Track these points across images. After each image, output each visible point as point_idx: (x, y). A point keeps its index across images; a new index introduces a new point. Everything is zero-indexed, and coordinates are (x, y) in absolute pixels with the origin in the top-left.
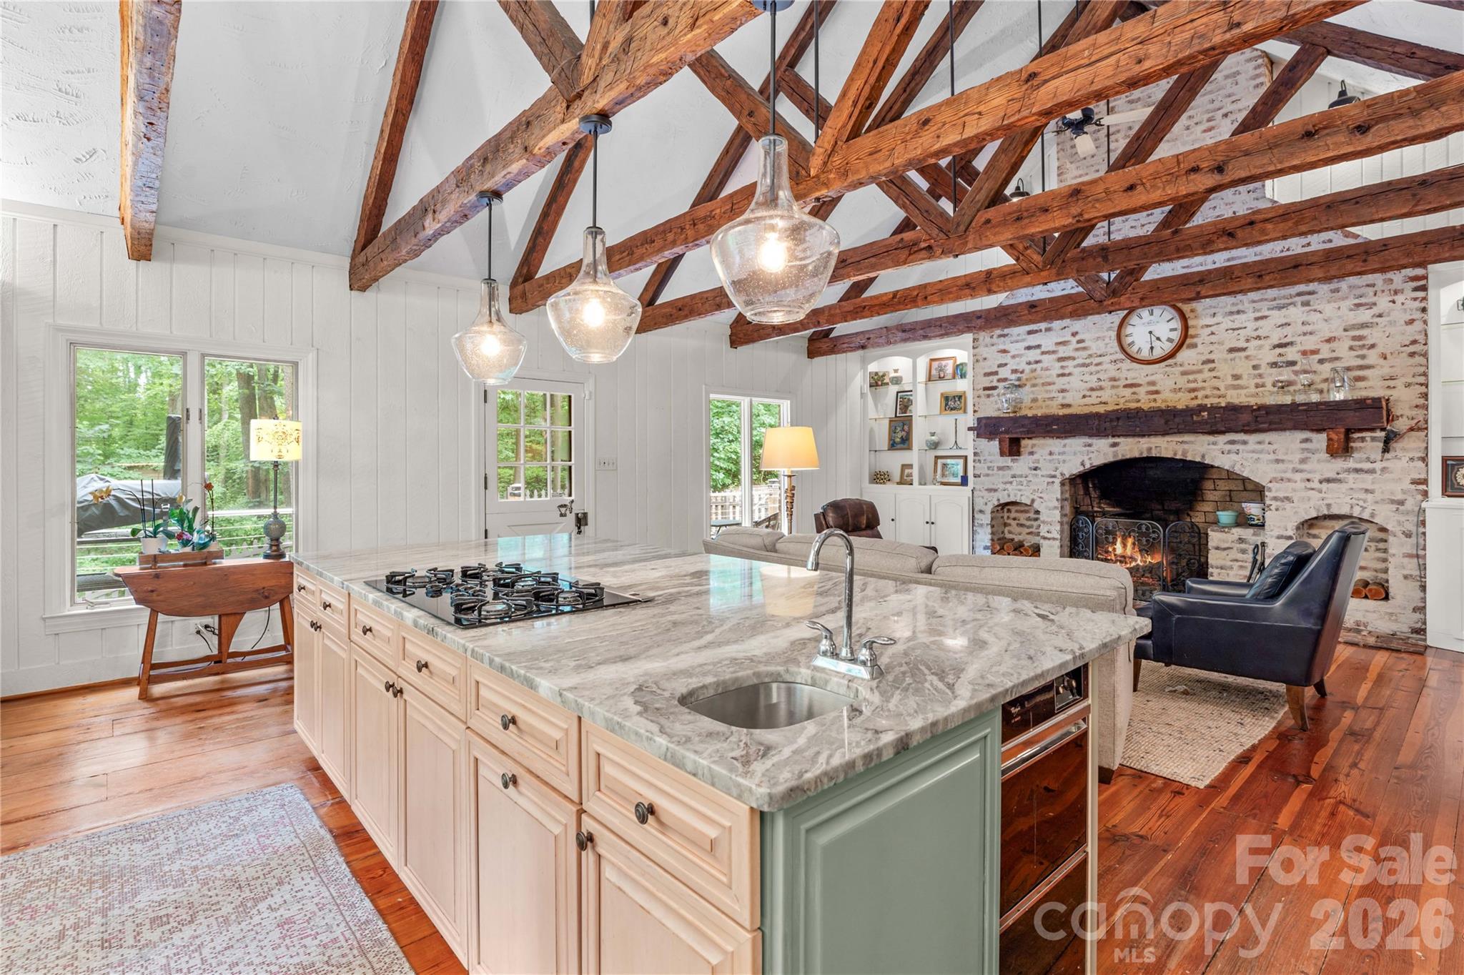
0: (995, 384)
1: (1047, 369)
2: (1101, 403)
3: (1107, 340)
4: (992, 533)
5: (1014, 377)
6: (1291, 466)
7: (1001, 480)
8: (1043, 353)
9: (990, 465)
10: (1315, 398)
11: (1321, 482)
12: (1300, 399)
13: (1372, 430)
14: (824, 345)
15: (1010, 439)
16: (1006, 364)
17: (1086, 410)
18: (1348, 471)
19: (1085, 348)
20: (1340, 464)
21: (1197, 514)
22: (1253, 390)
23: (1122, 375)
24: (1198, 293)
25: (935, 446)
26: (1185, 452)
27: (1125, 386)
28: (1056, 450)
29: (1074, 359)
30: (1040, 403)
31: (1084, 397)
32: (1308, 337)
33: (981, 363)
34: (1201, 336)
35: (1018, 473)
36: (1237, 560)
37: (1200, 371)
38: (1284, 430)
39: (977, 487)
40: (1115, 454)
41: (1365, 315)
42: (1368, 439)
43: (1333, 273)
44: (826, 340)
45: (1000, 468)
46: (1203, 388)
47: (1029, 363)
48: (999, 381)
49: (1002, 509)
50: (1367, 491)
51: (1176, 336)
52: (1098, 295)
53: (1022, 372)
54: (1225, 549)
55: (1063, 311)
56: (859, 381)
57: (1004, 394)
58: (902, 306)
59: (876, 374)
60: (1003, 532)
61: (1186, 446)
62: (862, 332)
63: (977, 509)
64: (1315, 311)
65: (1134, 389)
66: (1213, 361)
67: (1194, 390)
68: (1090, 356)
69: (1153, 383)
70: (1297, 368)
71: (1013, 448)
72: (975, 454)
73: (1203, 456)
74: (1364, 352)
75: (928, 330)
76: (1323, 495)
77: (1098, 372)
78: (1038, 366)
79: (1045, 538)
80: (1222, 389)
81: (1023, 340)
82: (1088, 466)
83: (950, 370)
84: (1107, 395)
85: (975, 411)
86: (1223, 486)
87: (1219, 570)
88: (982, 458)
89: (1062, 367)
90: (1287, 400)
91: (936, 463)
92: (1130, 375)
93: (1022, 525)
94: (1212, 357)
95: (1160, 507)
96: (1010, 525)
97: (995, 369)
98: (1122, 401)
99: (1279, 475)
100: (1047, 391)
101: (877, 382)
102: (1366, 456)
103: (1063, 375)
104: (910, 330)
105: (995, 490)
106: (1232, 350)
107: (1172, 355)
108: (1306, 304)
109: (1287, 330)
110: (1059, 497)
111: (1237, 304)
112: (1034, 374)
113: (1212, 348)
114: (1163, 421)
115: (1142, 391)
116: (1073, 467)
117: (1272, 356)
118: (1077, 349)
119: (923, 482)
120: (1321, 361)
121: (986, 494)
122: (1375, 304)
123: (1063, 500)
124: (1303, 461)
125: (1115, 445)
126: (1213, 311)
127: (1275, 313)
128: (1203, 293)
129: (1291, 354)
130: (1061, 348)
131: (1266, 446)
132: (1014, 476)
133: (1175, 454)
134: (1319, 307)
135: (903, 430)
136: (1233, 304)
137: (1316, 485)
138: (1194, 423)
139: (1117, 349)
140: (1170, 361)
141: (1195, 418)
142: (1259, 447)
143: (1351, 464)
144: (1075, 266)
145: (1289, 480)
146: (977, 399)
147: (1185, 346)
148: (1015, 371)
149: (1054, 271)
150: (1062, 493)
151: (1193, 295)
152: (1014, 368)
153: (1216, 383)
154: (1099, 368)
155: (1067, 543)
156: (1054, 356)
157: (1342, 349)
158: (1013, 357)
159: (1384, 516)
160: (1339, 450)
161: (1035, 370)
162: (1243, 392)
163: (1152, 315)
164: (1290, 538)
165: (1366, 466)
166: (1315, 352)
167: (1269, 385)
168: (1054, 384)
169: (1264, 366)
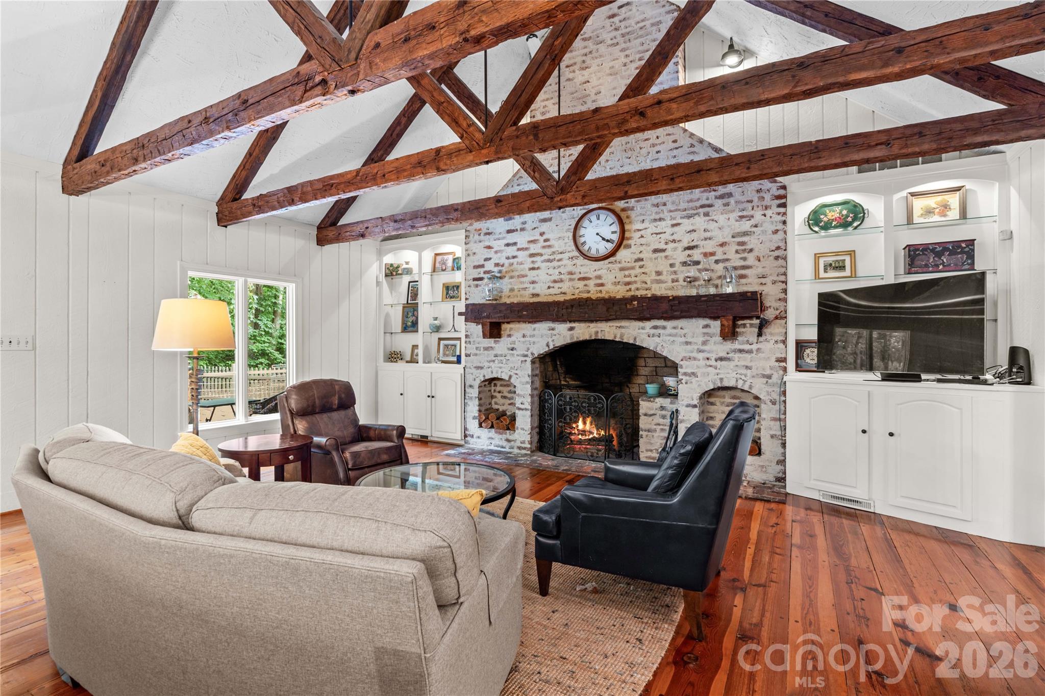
0: (482, 275)
1: (521, 264)
2: (562, 293)
3: (566, 240)
4: (480, 405)
5: (496, 269)
6: (696, 347)
7: (486, 359)
8: (519, 250)
9: (477, 345)
10: (712, 291)
11: (716, 360)
12: (703, 291)
13: (750, 318)
14: (331, 233)
15: (490, 323)
16: (490, 259)
17: (550, 299)
18: (735, 351)
19: (549, 246)
20: (729, 345)
21: (634, 385)
22: (670, 284)
23: (577, 270)
24: (626, 192)
25: (437, 329)
26: (622, 336)
27: (579, 279)
28: (528, 333)
29: (541, 255)
30: (516, 292)
31: (549, 288)
32: (708, 241)
33: (472, 257)
34: (634, 239)
35: (500, 353)
36: (659, 424)
38: (691, 317)
39: (468, 365)
40: (572, 338)
41: (746, 226)
42: (748, 325)
43: (725, 178)
44: (331, 228)
45: (486, 349)
46: (635, 282)
47: (508, 258)
48: (485, 272)
49: (490, 383)
50: (747, 367)
51: (615, 237)
52: (549, 192)
53: (503, 266)
54: (651, 415)
55: (523, 205)
56: (375, 271)
57: (488, 285)
59: (392, 265)
60: (490, 404)
61: (623, 330)
62: (362, 222)
63: (467, 384)
64: (713, 220)
65: (586, 282)
66: (642, 260)
67: (628, 283)
68: (554, 253)
69: (599, 277)
70: (700, 267)
71: (494, 331)
72: (467, 336)
73: (635, 339)
74: (746, 255)
75: (415, 221)
76: (717, 371)
77: (559, 267)
78: (515, 260)
79: (519, 409)
80: (649, 282)
81: (504, 238)
82: (551, 347)
83: (450, 263)
84: (566, 286)
85: (466, 299)
86: (651, 363)
87: (646, 433)
88: (471, 340)
89: (533, 262)
90: (693, 292)
91: (439, 344)
92: (583, 269)
93: (505, 397)
94: (641, 256)
95: (607, 380)
96: (496, 397)
97: (482, 262)
98: (577, 291)
99: (687, 355)
100: (522, 283)
101: (392, 272)
102: (746, 339)
103: (533, 269)
104: (401, 220)
105: (482, 368)
106: (656, 251)
107: (613, 254)
108: (706, 214)
109: (694, 235)
110: (530, 373)
111: (659, 213)
112: (512, 268)
113: (642, 248)
114: (605, 309)
115: (591, 283)
116: (540, 348)
117: (682, 256)
118: (544, 247)
119: (427, 361)
120: (717, 262)
121: (474, 371)
122: (752, 217)
123: (533, 376)
124: (704, 343)
125: (571, 329)
126: (642, 218)
127: (685, 221)
129: (697, 255)
130: (532, 246)
131: (679, 331)
132: (496, 356)
133: (615, 337)
134: (715, 218)
135: (414, 315)
136: (656, 213)
137: (713, 363)
138: (628, 310)
139: (574, 248)
140: (612, 259)
141: (628, 306)
142: (674, 331)
143: (737, 345)
144: (511, 144)
145: (695, 359)
146: (468, 289)
147: (622, 246)
148: (497, 265)
149: (493, 149)
150: (532, 370)
151: (622, 194)
152: (497, 262)
153: (644, 277)
154: (560, 263)
155: (537, 412)
156: (527, 253)
157: (731, 255)
158: (496, 252)
159: (759, 388)
160: (730, 334)
161: (513, 264)
162: (663, 285)
163: (598, 219)
164: (695, 406)
165: (747, 347)
166: (712, 254)
167: (681, 280)
168: (526, 276)
169: (678, 264)
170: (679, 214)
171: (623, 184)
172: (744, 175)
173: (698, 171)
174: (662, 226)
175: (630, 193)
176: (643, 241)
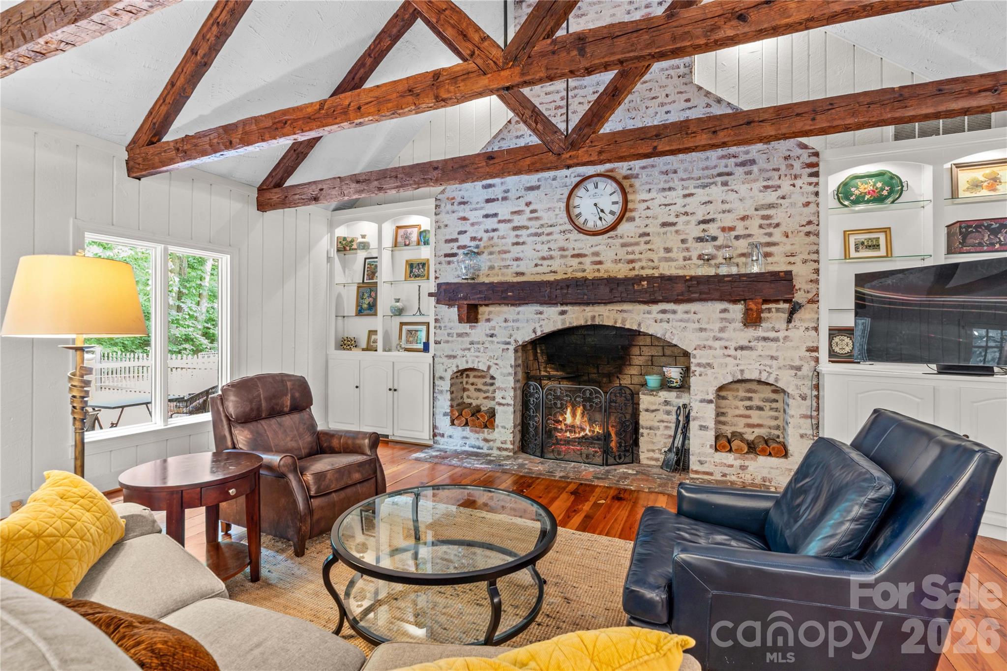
0: (455, 251)
1: (503, 238)
2: (551, 272)
3: (557, 211)
4: (452, 400)
5: (473, 244)
6: (712, 334)
7: (460, 347)
8: (500, 222)
9: (450, 331)
10: (734, 270)
11: (736, 350)
12: (724, 271)
13: (777, 301)
14: (275, 195)
15: (468, 305)
16: (465, 232)
17: (538, 278)
18: (758, 339)
19: (537, 218)
20: (751, 333)
21: (625, 376)
22: (681, 262)
23: (570, 245)
24: (655, 148)
25: (399, 312)
26: (624, 321)
27: (573, 256)
28: (510, 317)
29: (527, 228)
30: (496, 270)
31: (536, 265)
32: (727, 214)
33: (443, 230)
34: (639, 210)
35: (476, 340)
36: (662, 421)
37: (637, 244)
38: (708, 300)
39: (438, 354)
40: (564, 321)
41: (771, 197)
42: (774, 310)
43: (784, 131)
44: (277, 190)
45: (459, 335)
46: (640, 260)
47: (487, 231)
48: (459, 248)
49: (462, 374)
50: (772, 357)
51: (617, 209)
52: (556, 148)
53: (480, 240)
54: (653, 411)
55: (521, 163)
56: (325, 245)
57: (464, 261)
58: (330, 120)
59: (345, 239)
60: (462, 397)
61: (625, 315)
62: (315, 182)
63: (437, 375)
64: (732, 190)
65: (580, 260)
66: (648, 235)
67: (632, 261)
68: (542, 226)
69: (597, 254)
70: (717, 243)
71: (471, 315)
72: (436, 321)
73: (639, 325)
74: (771, 230)
75: (383, 181)
76: (737, 362)
77: (549, 242)
78: (495, 234)
79: (500, 404)
80: (656, 261)
81: (482, 208)
82: (539, 333)
83: (414, 237)
84: (556, 264)
85: (436, 278)
86: (647, 351)
87: (648, 431)
88: (442, 325)
89: (517, 236)
90: (711, 272)
91: (401, 330)
92: (577, 245)
93: (479, 390)
94: (647, 230)
95: (595, 371)
96: (468, 390)
97: (455, 236)
98: (570, 270)
99: (702, 343)
100: (503, 259)
101: (345, 247)
102: (771, 325)
103: (517, 244)
104: (365, 181)
105: (455, 357)
106: (664, 225)
107: (613, 227)
108: (725, 184)
109: (710, 207)
110: (513, 363)
111: (669, 181)
112: (491, 242)
113: (648, 222)
114: (608, 290)
115: (587, 261)
116: (526, 335)
117: (697, 232)
118: (530, 219)
119: (387, 349)
120: (737, 238)
121: (445, 360)
122: (779, 187)
123: (516, 366)
124: (722, 330)
125: (563, 313)
126: (648, 187)
127: (699, 191)
129: (713, 230)
130: (516, 218)
131: (691, 316)
132: (472, 343)
133: (615, 322)
134: (735, 188)
135: (370, 296)
136: (665, 181)
137: (732, 352)
138: (635, 291)
139: (566, 220)
140: (612, 234)
141: (636, 287)
142: (686, 316)
143: (760, 332)
144: (544, 62)
145: (710, 348)
146: (438, 266)
147: (625, 219)
148: (473, 239)
149: (517, 70)
150: (515, 359)
151: (650, 150)
152: (473, 235)
153: (651, 255)
154: (549, 238)
155: (519, 407)
156: (510, 225)
157: (754, 229)
158: (473, 224)
159: (786, 381)
160: (752, 320)
161: (492, 238)
162: (674, 264)
163: (596, 187)
164: (710, 402)
165: (772, 335)
166: (732, 229)
167: (695, 257)
168: (509, 252)
169: (690, 240)
170: (692, 183)
171: (650, 138)
172: (807, 128)
173: (748, 123)
174: (672, 196)
175: (660, 148)
176: (649, 213)
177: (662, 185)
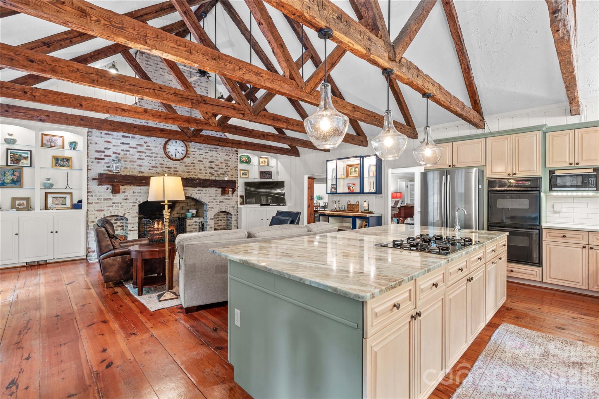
0: (102, 157)
1: (132, 155)
2: (157, 173)
3: (159, 148)
5: (114, 155)
6: (213, 198)
7: (106, 205)
8: (130, 147)
9: (99, 197)
12: (217, 178)
16: (109, 149)
18: (225, 199)
19: (150, 150)
20: (223, 197)
22: (204, 174)
23: (165, 163)
25: (49, 186)
27: (166, 167)
28: (136, 191)
29: (145, 153)
30: (128, 170)
32: (217, 161)
33: (93, 145)
34: (191, 154)
35: (116, 201)
37: (190, 166)
38: (212, 187)
39: (89, 209)
41: (228, 158)
42: (230, 191)
46: (191, 172)
47: (123, 150)
50: (228, 204)
51: (184, 152)
53: (119, 154)
54: (191, 225)
57: (108, 163)
63: (90, 220)
65: (169, 169)
66: (194, 163)
67: (188, 172)
68: (152, 153)
69: (176, 168)
70: (214, 169)
74: (228, 167)
76: (220, 206)
77: (155, 160)
78: (128, 153)
79: (130, 231)
80: (197, 173)
81: (120, 139)
83: (59, 143)
84: (158, 170)
85: (88, 169)
88: (95, 194)
89: (140, 155)
91: (46, 197)
92: (168, 163)
94: (194, 162)
97: (103, 149)
98: (165, 173)
99: (210, 201)
100: (132, 165)
102: (228, 195)
103: (140, 159)
105: (102, 210)
106: (199, 161)
107: (182, 159)
108: (216, 151)
109: (212, 158)
110: (138, 212)
111: (200, 146)
112: (126, 156)
113: (194, 159)
115: (172, 170)
116: (144, 199)
117: (208, 165)
118: (147, 149)
120: (220, 168)
121: (96, 213)
122: (229, 155)
124: (216, 196)
126: (194, 147)
127: (210, 152)
128: (220, 144)
129: (213, 165)
130: (139, 147)
131: (207, 192)
132: (114, 203)
134: (219, 153)
135: (13, 174)
137: (218, 203)
138: (195, 183)
139: (163, 153)
140: (182, 161)
142: (206, 192)
143: (225, 197)
145: (213, 202)
147: (186, 157)
151: (217, 144)
152: (115, 151)
153: (195, 171)
154: (156, 159)
156: (136, 150)
157: (224, 166)
158: (114, 146)
159: (231, 211)
160: (224, 193)
161: (126, 154)
162: (202, 174)
163: (176, 143)
164: (213, 219)
165: (228, 198)
166: (218, 166)
167: (208, 173)
168: (136, 162)
169: (207, 167)
170: (207, 149)
173: (240, 144)
174: (202, 152)
176: (194, 156)
177: (198, 147)
